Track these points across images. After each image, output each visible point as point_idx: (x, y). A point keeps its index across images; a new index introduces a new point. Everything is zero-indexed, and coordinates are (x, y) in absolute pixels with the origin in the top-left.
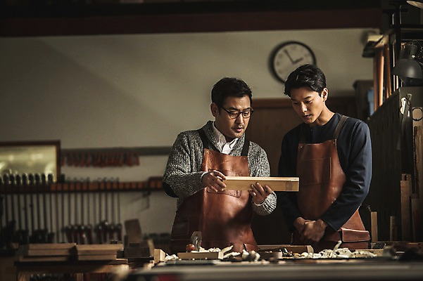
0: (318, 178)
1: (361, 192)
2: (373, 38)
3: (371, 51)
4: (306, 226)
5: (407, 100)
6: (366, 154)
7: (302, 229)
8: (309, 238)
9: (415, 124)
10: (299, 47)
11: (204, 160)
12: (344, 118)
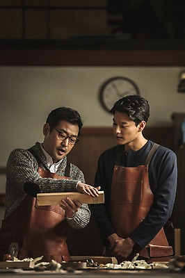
0: (130, 197)
1: (165, 214)
4: (116, 244)
6: (172, 181)
7: (112, 246)
8: (119, 254)
10: (125, 82)
12: (156, 145)
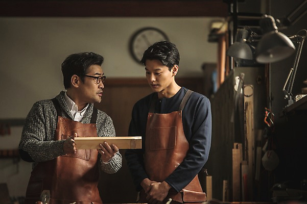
0: (164, 144)
1: (201, 159)
2: (216, 25)
3: (215, 37)
4: (151, 187)
5: (240, 78)
6: (207, 126)
7: (148, 189)
8: (154, 197)
9: (246, 99)
11: (57, 127)
12: (189, 92)
